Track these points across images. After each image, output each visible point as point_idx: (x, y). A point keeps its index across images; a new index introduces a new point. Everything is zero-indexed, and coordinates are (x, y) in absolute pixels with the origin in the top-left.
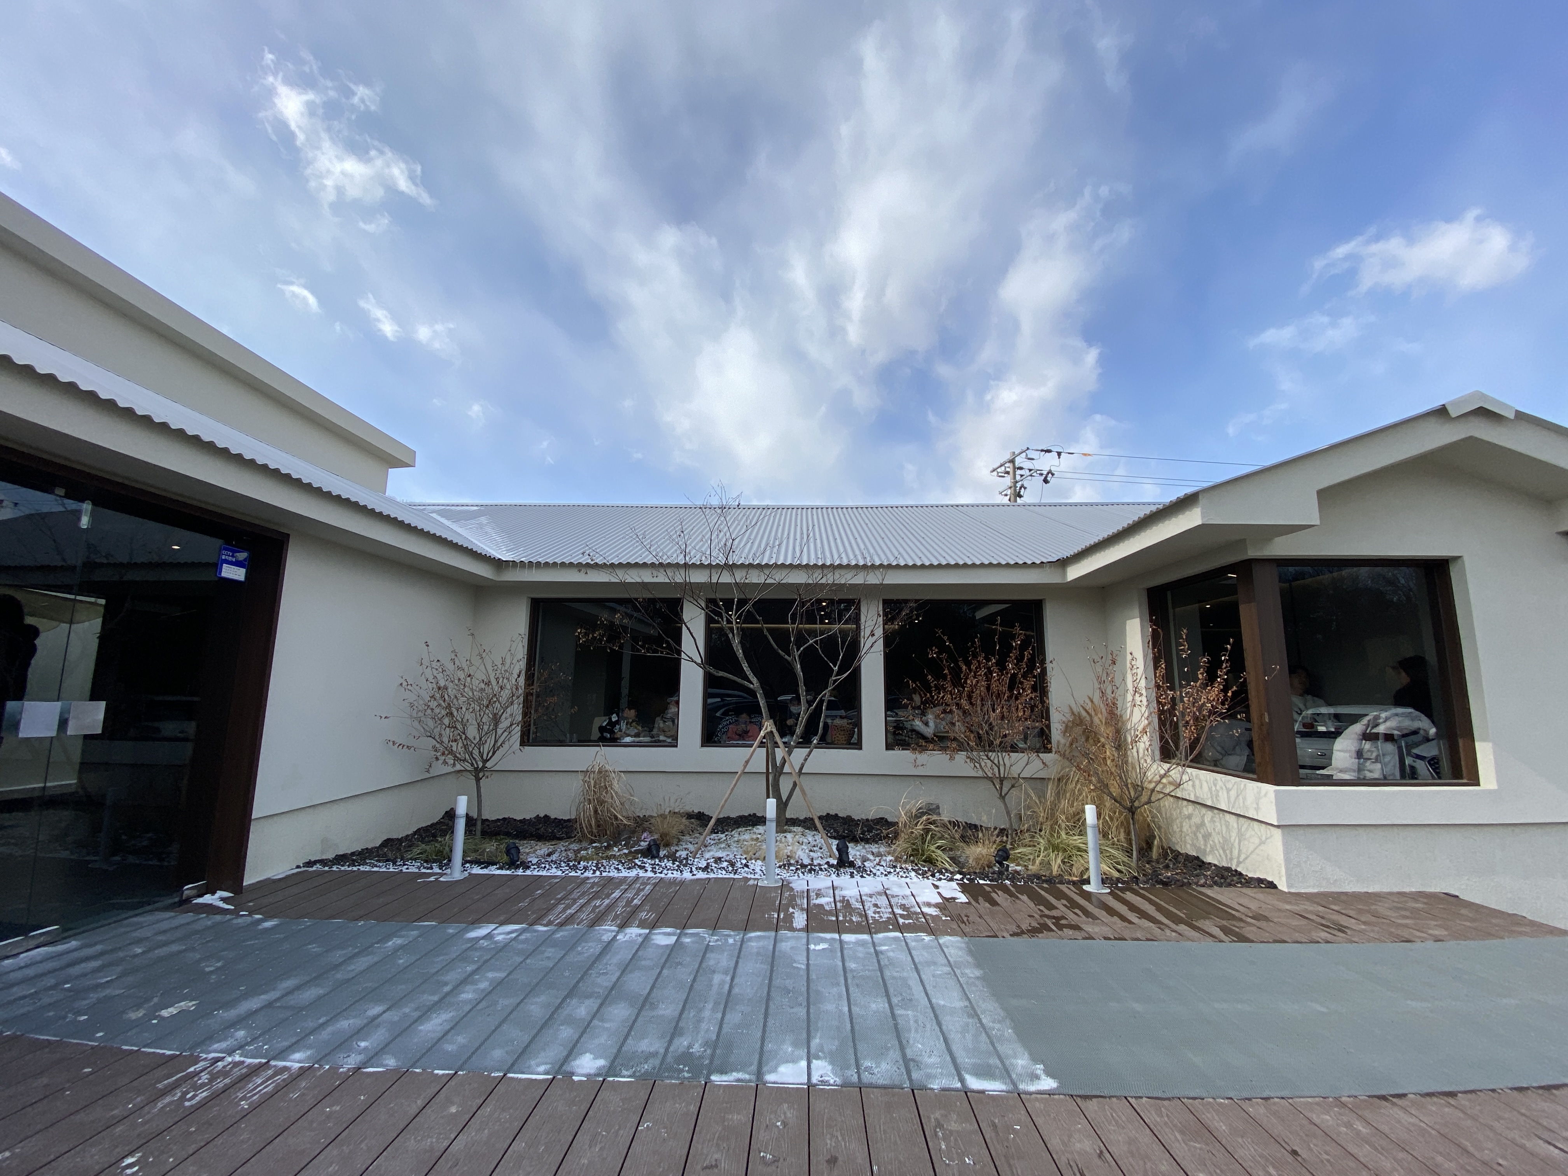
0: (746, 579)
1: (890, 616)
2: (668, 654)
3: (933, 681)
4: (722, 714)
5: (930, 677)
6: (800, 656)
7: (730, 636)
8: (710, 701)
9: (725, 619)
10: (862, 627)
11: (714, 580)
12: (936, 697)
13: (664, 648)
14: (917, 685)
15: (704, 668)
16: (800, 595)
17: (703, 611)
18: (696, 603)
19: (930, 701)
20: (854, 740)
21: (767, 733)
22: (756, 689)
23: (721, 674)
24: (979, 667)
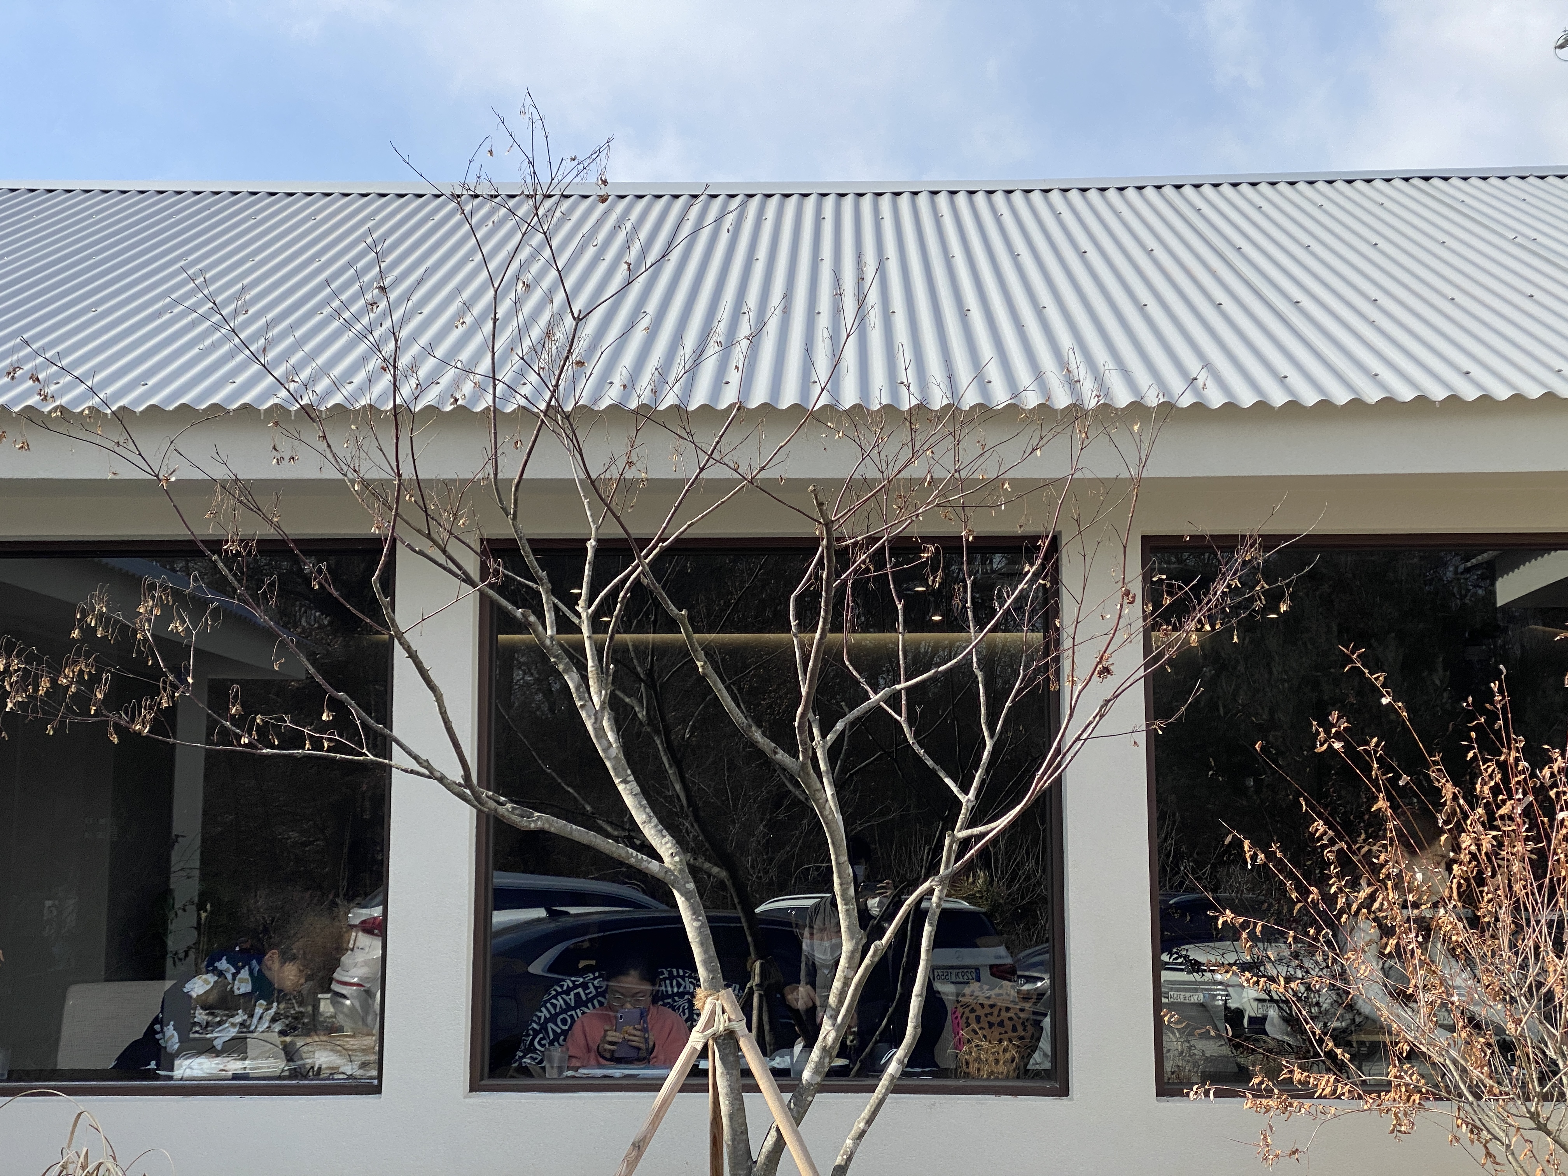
0: (630, 464)
1: (1168, 601)
2: (338, 747)
3: (1332, 842)
4: (552, 968)
5: (1320, 826)
6: (832, 754)
7: (572, 681)
8: (501, 918)
9: (549, 617)
10: (1067, 643)
11: (510, 470)
12: (1341, 901)
13: (324, 727)
14: (1270, 856)
15: (476, 801)
16: (828, 524)
17: (471, 590)
18: (442, 559)
19: (1323, 914)
20: (1039, 1060)
21: (716, 1038)
22: (669, 879)
23: (538, 821)
24: (1503, 789)
